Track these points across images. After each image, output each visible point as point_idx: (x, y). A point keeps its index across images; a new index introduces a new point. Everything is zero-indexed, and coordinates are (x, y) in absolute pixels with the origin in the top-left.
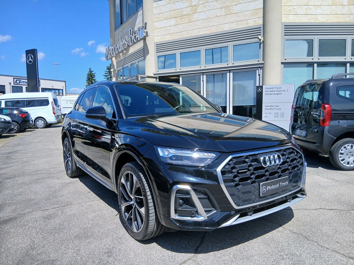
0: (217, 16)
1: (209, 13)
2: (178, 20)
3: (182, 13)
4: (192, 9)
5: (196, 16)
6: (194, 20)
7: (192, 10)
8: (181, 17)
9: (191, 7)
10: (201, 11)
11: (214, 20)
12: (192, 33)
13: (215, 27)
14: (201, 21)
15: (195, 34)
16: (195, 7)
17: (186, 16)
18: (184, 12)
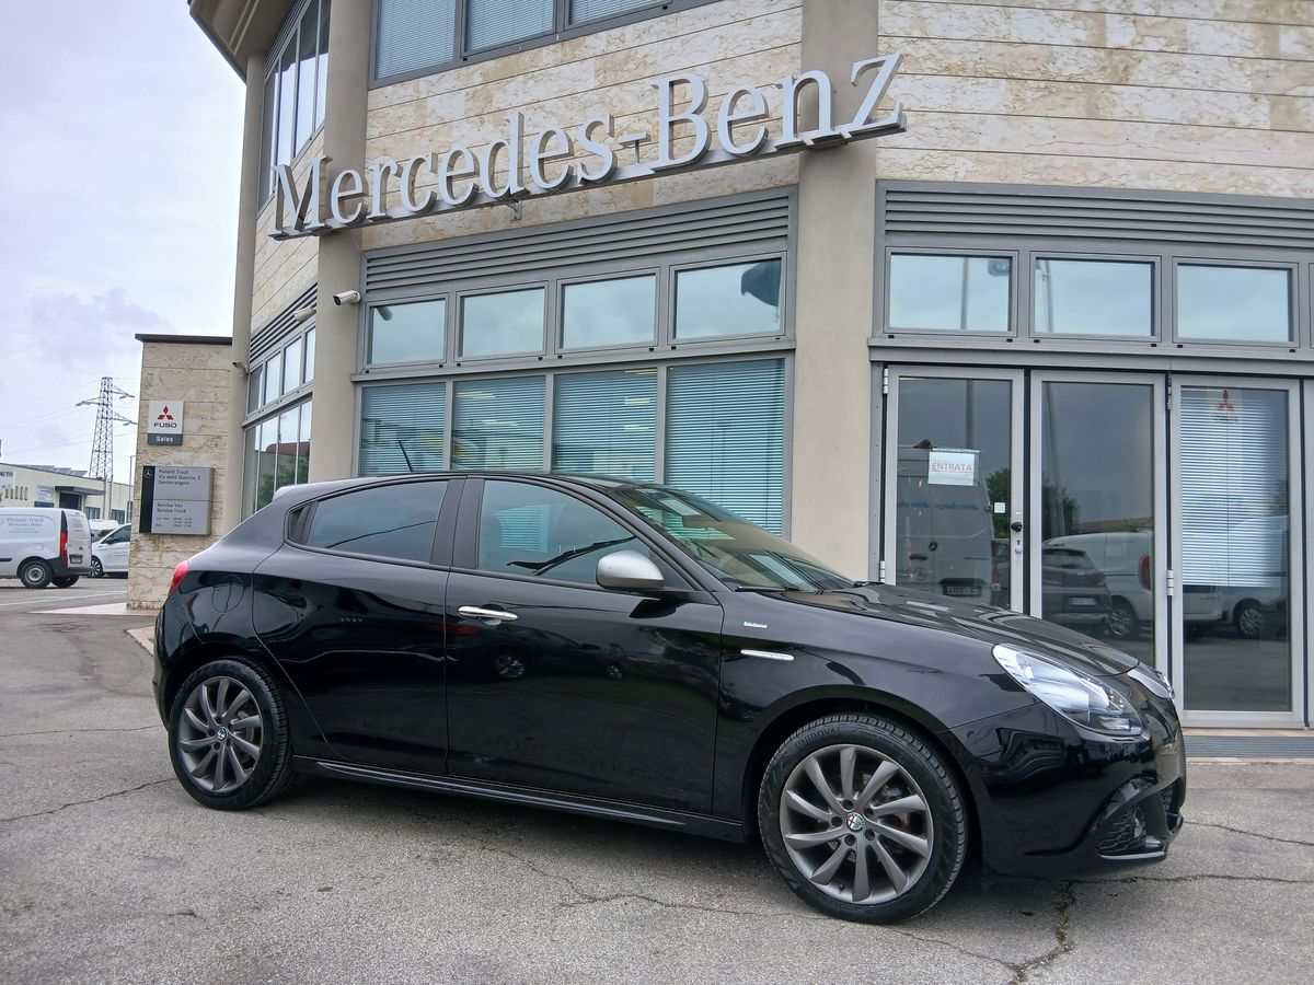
0: (1232, 125)
1: (1196, 100)
2: (1029, 94)
3: (1051, 67)
4: (1106, 63)
5: (1126, 99)
6: (1118, 113)
7: (1104, 68)
8: (1042, 84)
9: (1102, 53)
10: (1152, 80)
11: (1217, 138)
12: (1106, 174)
13: (1227, 169)
14: (1156, 128)
15: (1123, 180)
16: (1123, 57)
17: (1071, 87)
18: (1059, 63)
